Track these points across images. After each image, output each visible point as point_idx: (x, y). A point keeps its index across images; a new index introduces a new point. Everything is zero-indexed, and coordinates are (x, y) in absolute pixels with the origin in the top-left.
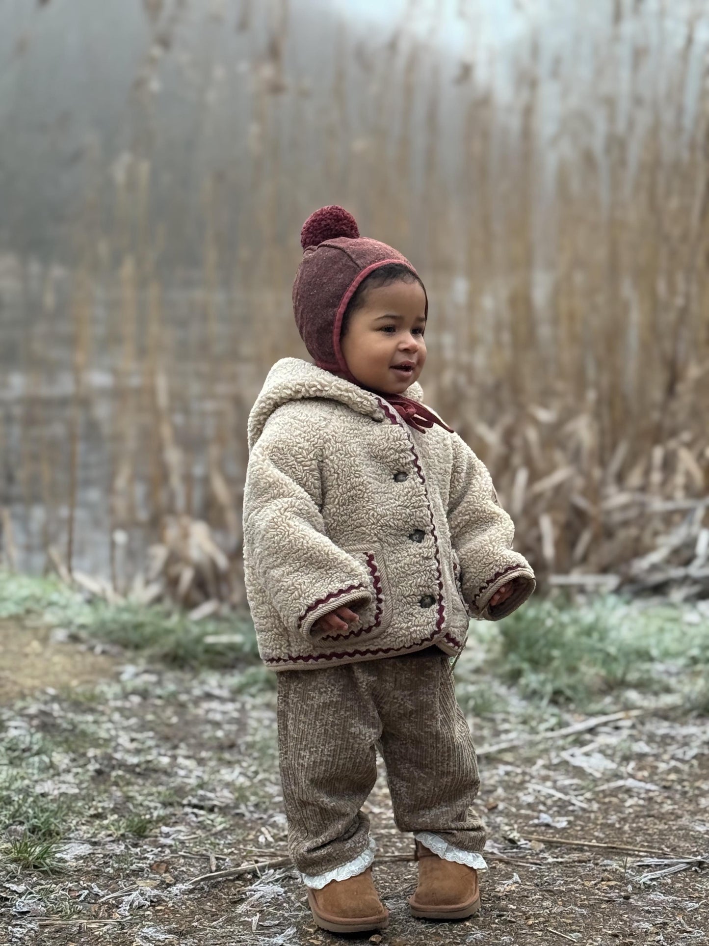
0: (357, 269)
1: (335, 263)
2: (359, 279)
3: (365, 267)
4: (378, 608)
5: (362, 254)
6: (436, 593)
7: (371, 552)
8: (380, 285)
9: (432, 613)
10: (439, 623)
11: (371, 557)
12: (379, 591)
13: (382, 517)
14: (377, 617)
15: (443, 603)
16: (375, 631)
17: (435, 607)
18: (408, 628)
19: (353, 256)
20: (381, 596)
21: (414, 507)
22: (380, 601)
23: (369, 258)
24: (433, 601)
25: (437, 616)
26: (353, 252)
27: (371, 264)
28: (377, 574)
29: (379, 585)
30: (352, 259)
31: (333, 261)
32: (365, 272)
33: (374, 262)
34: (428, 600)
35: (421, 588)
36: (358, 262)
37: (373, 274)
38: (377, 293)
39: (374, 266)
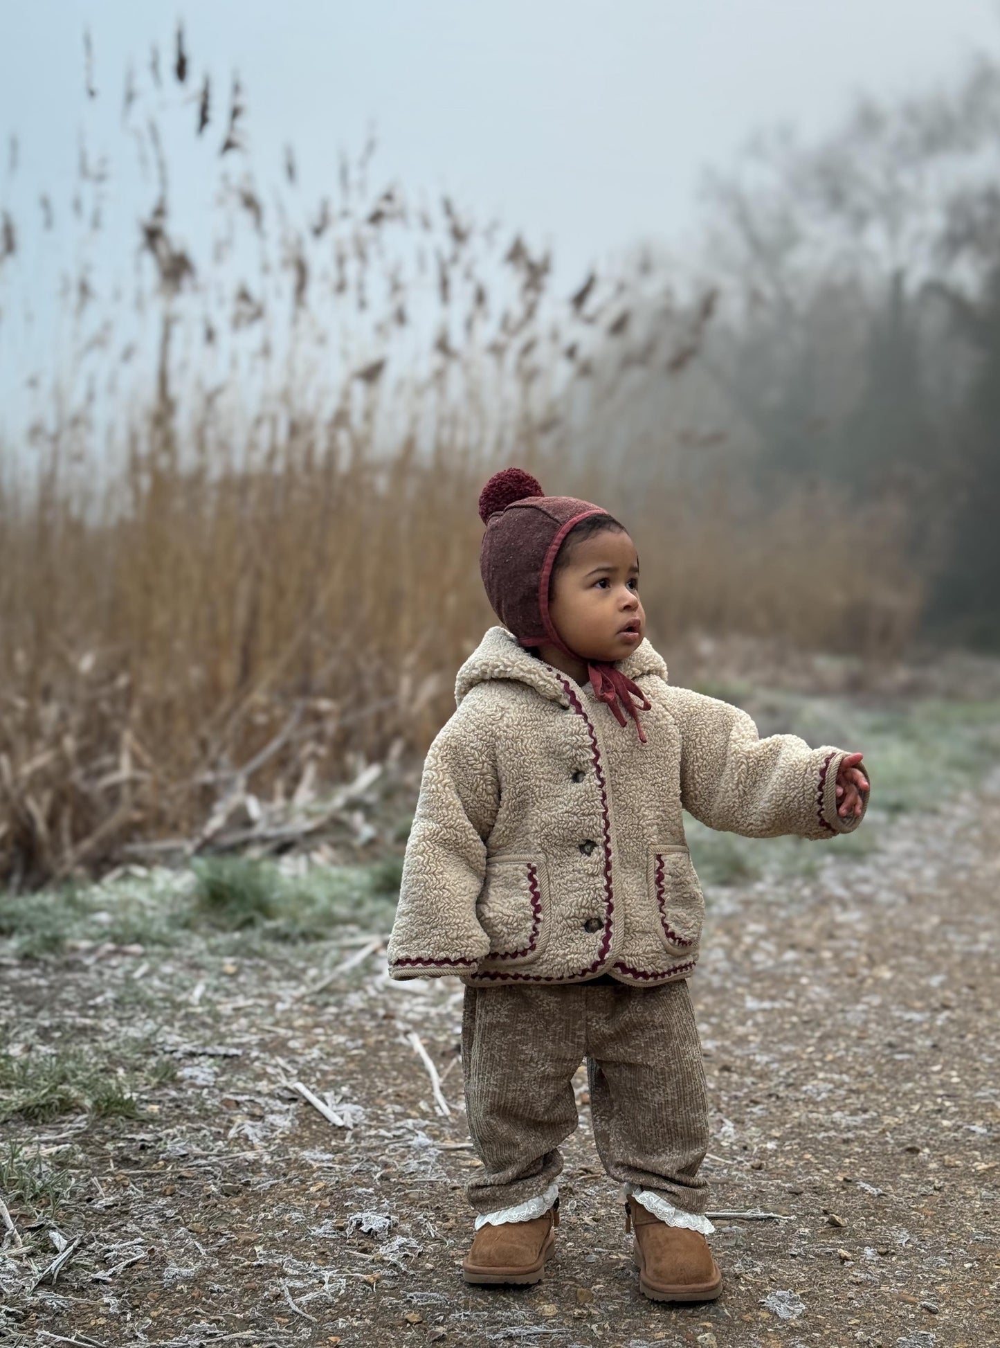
0: (555, 525)
1: (529, 523)
2: (561, 535)
3: (565, 522)
4: (535, 929)
5: (560, 509)
6: (603, 917)
7: (534, 864)
8: (585, 539)
9: (596, 938)
10: (602, 953)
11: (534, 870)
12: (538, 909)
13: (547, 825)
14: (531, 939)
15: (611, 929)
16: (530, 955)
17: (601, 933)
18: (565, 955)
19: (550, 512)
20: (540, 916)
21: (583, 815)
22: (538, 920)
23: (568, 513)
24: (601, 926)
25: (600, 943)
26: (549, 508)
27: (571, 517)
28: (537, 890)
29: (539, 902)
30: (549, 516)
31: (527, 521)
32: (566, 527)
33: (575, 515)
34: (595, 924)
35: (583, 910)
36: (556, 517)
37: (575, 528)
38: (583, 546)
39: (575, 519)
